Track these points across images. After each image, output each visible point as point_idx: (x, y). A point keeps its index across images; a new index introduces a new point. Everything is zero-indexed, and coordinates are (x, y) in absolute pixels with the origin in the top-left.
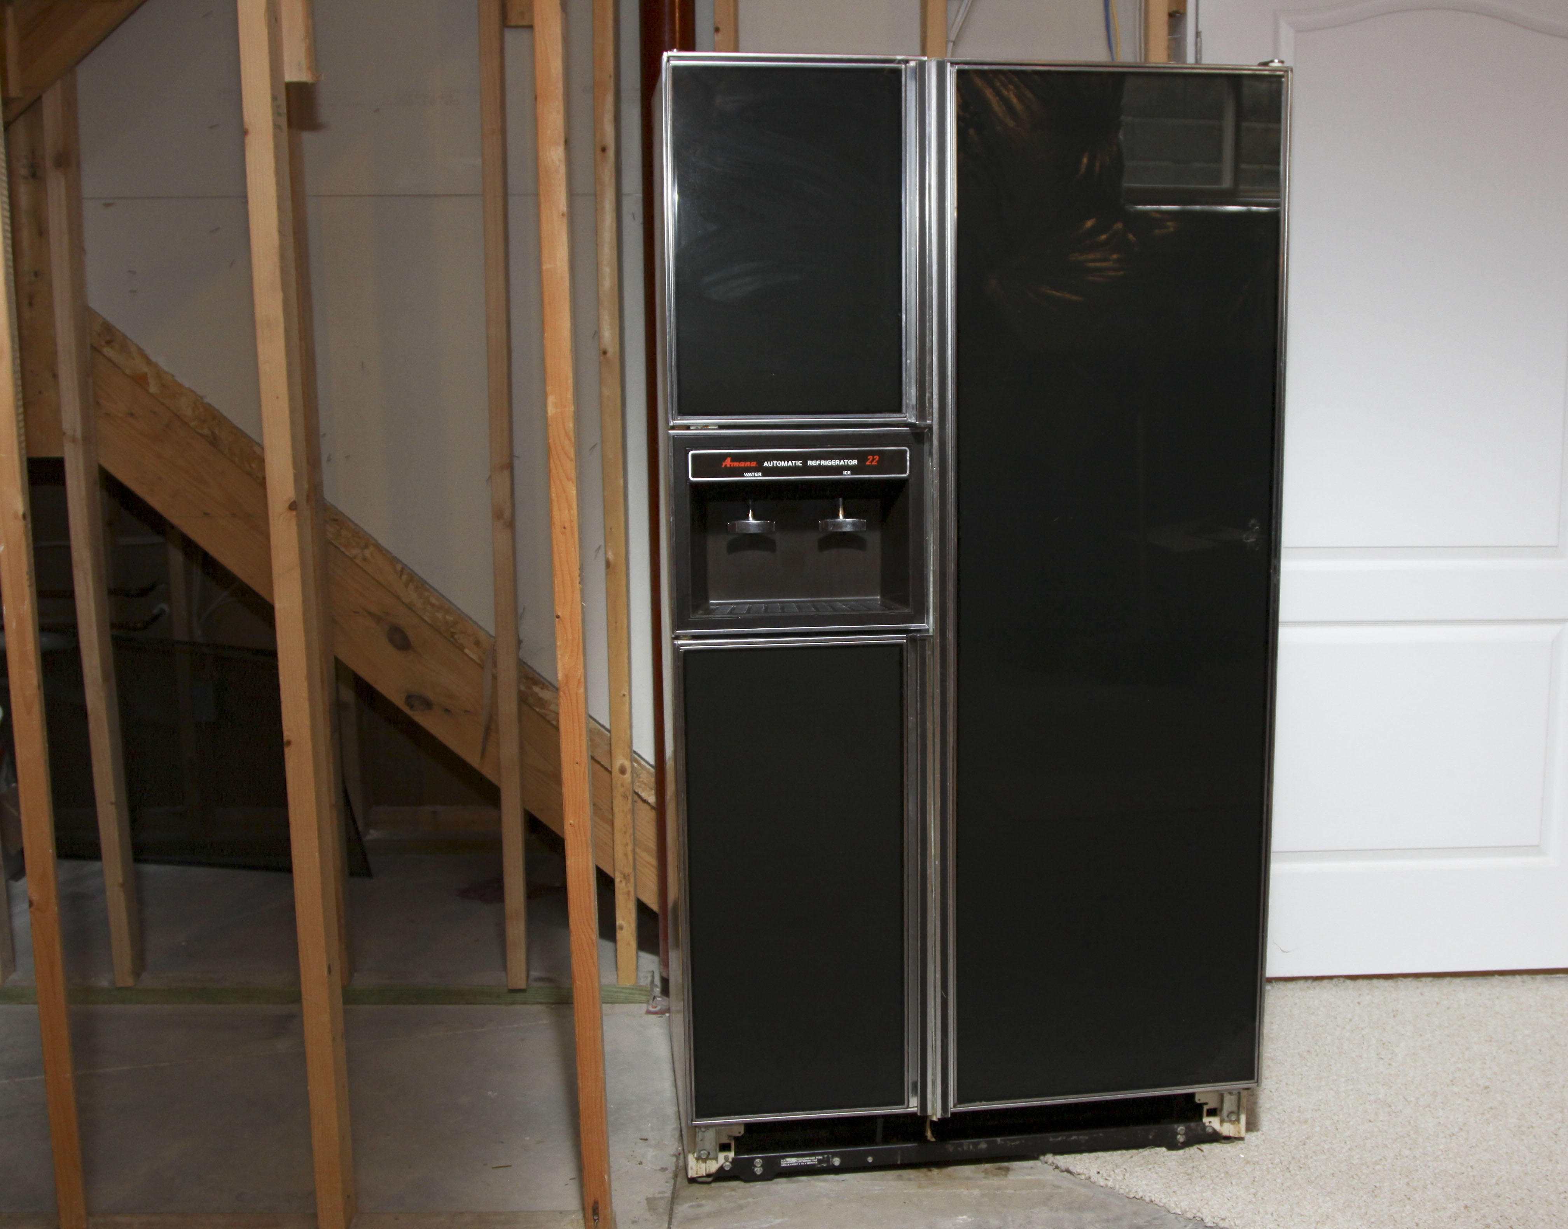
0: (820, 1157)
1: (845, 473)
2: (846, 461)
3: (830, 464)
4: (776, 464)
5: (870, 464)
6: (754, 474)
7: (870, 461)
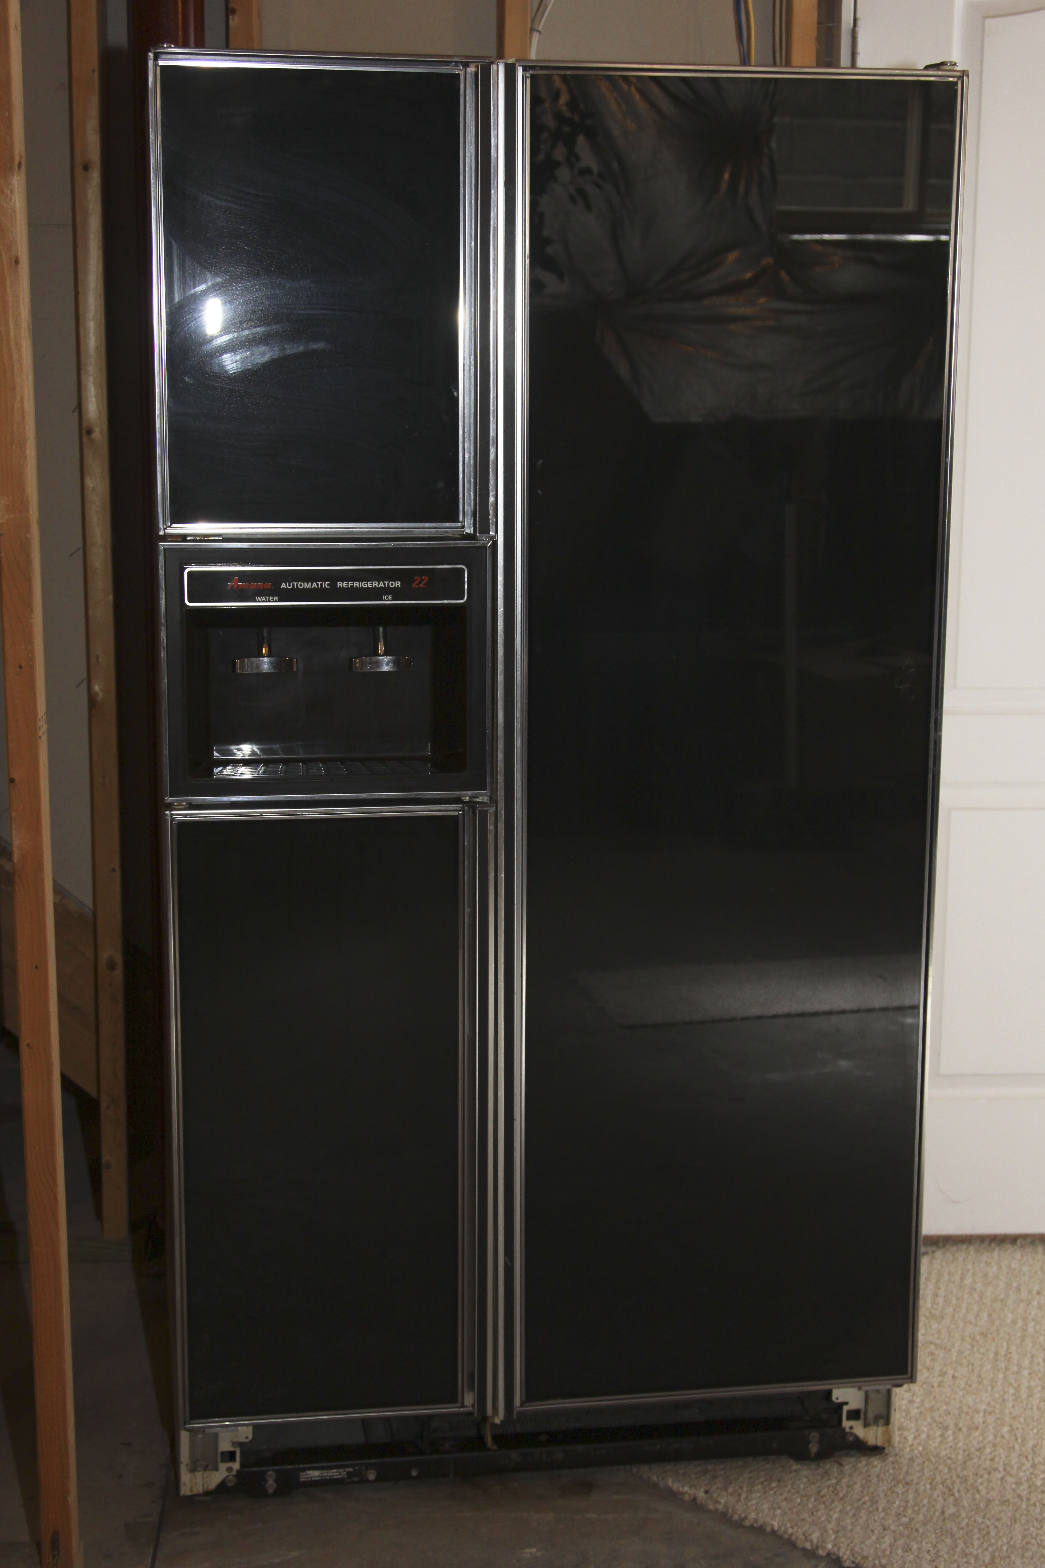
0: (351, 1470)
1: (385, 597)
2: (386, 582)
3: (366, 586)
4: (297, 585)
5: (417, 586)
6: (269, 599)
7: (417, 582)
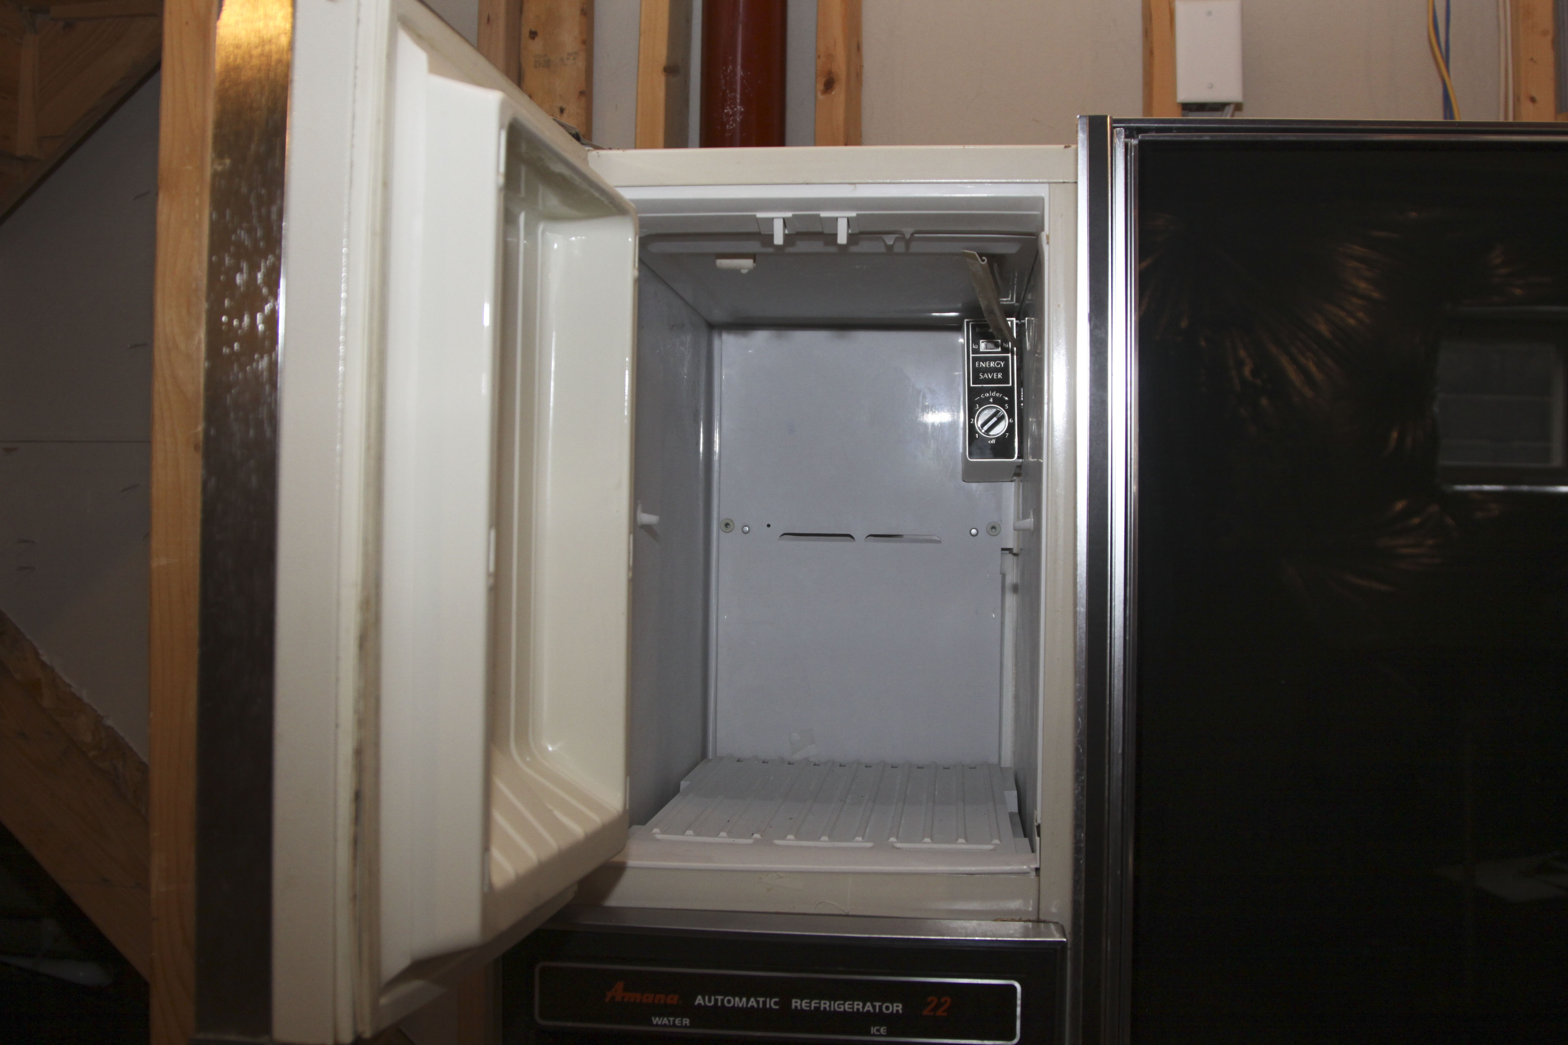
1: (873, 1030)
2: (877, 1004)
3: (842, 1009)
4: (723, 1001)
5: (931, 1013)
6: (674, 1021)
7: (931, 1006)
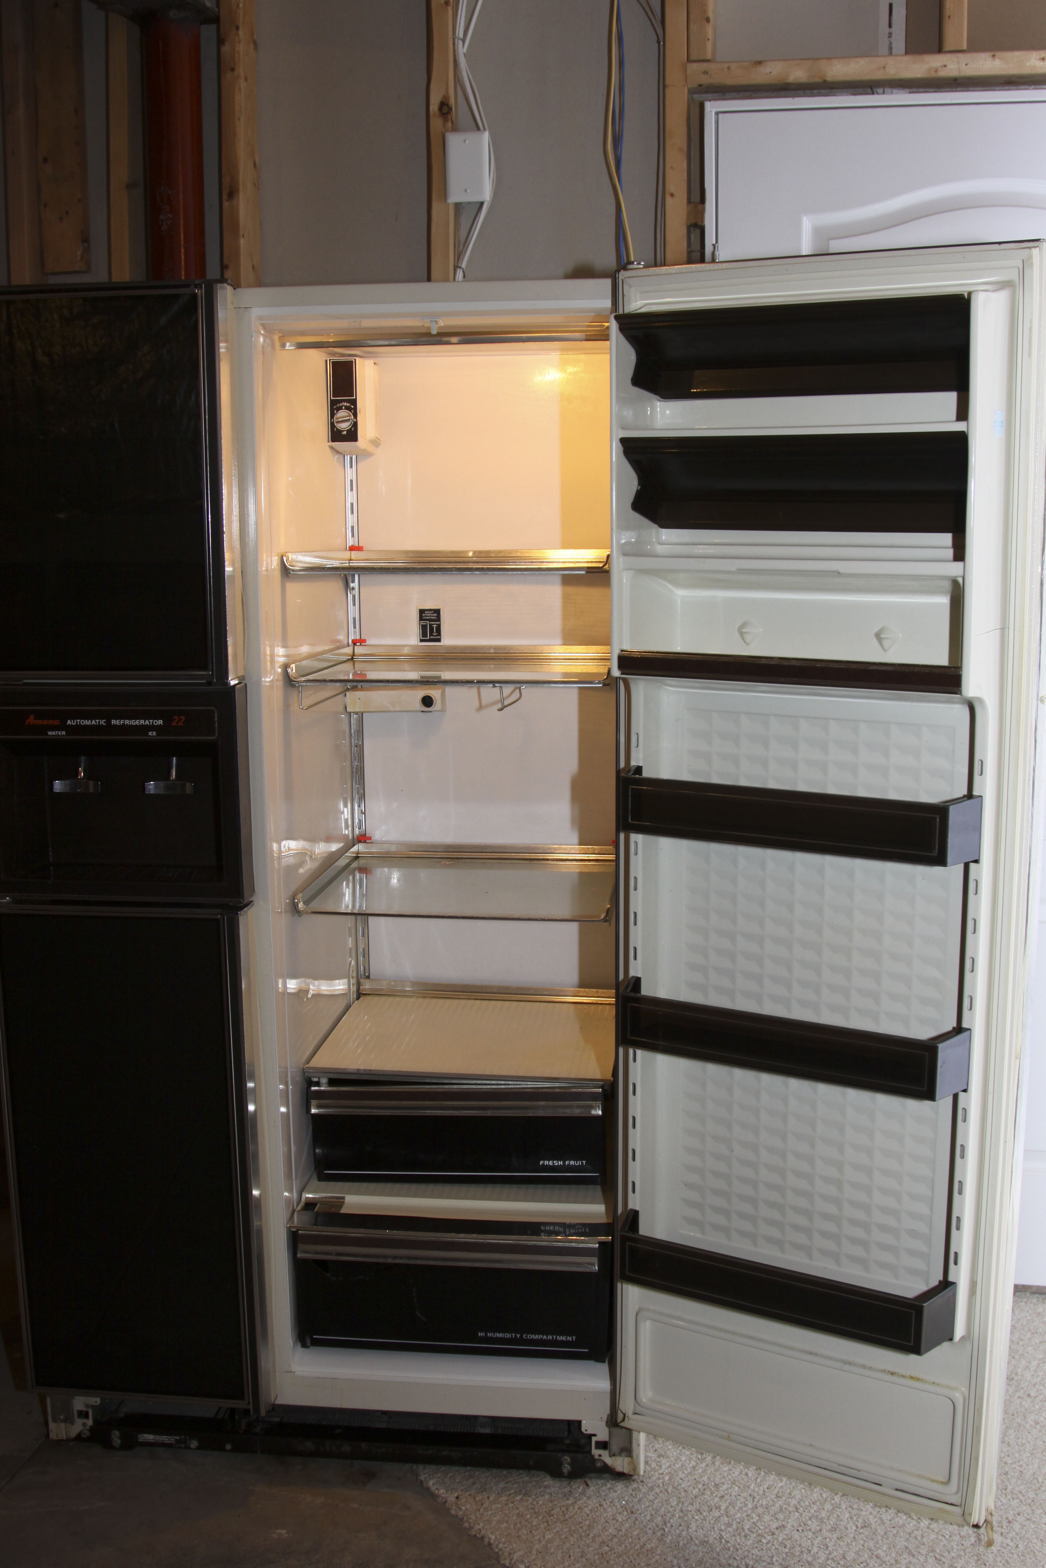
0: (178, 1438)
1: (150, 733)
2: (151, 721)
3: (135, 724)
4: (80, 722)
5: (177, 724)
6: (58, 733)
7: (176, 721)
